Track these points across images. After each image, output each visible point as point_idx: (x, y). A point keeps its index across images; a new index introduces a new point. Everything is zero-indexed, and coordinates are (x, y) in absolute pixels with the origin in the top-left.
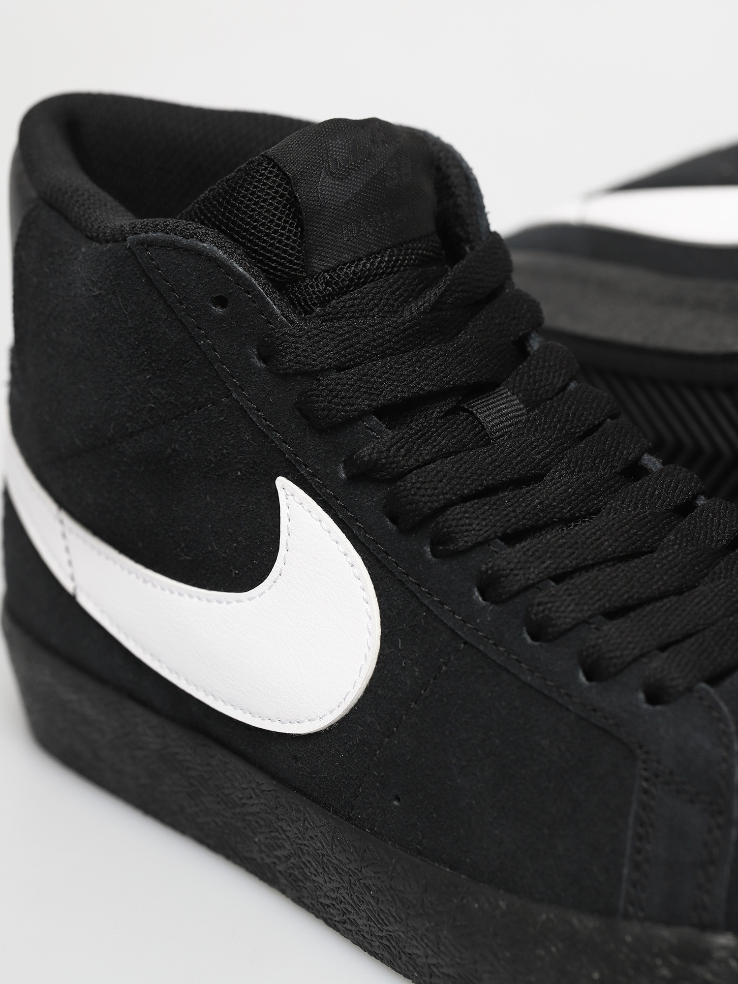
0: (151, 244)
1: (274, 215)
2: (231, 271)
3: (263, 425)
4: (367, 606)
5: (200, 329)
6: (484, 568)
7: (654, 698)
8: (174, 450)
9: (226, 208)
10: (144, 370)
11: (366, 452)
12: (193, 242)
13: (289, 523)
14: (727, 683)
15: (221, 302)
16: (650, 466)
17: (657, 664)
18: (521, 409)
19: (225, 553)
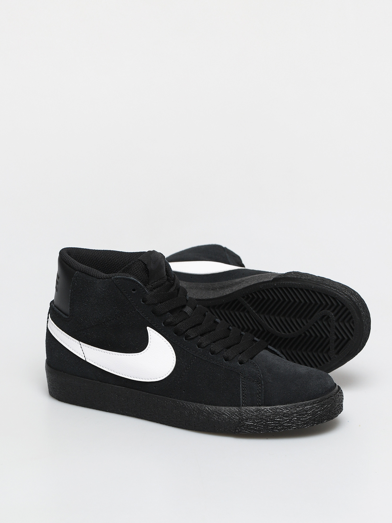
0: (117, 278)
1: (137, 269)
2: (137, 283)
3: (144, 316)
4: (172, 352)
5: (129, 296)
6: (199, 342)
7: (241, 363)
8: (121, 323)
9: (129, 270)
10: (115, 306)
11: (169, 320)
12: (129, 277)
13: (150, 337)
14: (254, 359)
15: (134, 290)
16: (217, 321)
17: (240, 357)
18: (192, 310)
19: (135, 344)
